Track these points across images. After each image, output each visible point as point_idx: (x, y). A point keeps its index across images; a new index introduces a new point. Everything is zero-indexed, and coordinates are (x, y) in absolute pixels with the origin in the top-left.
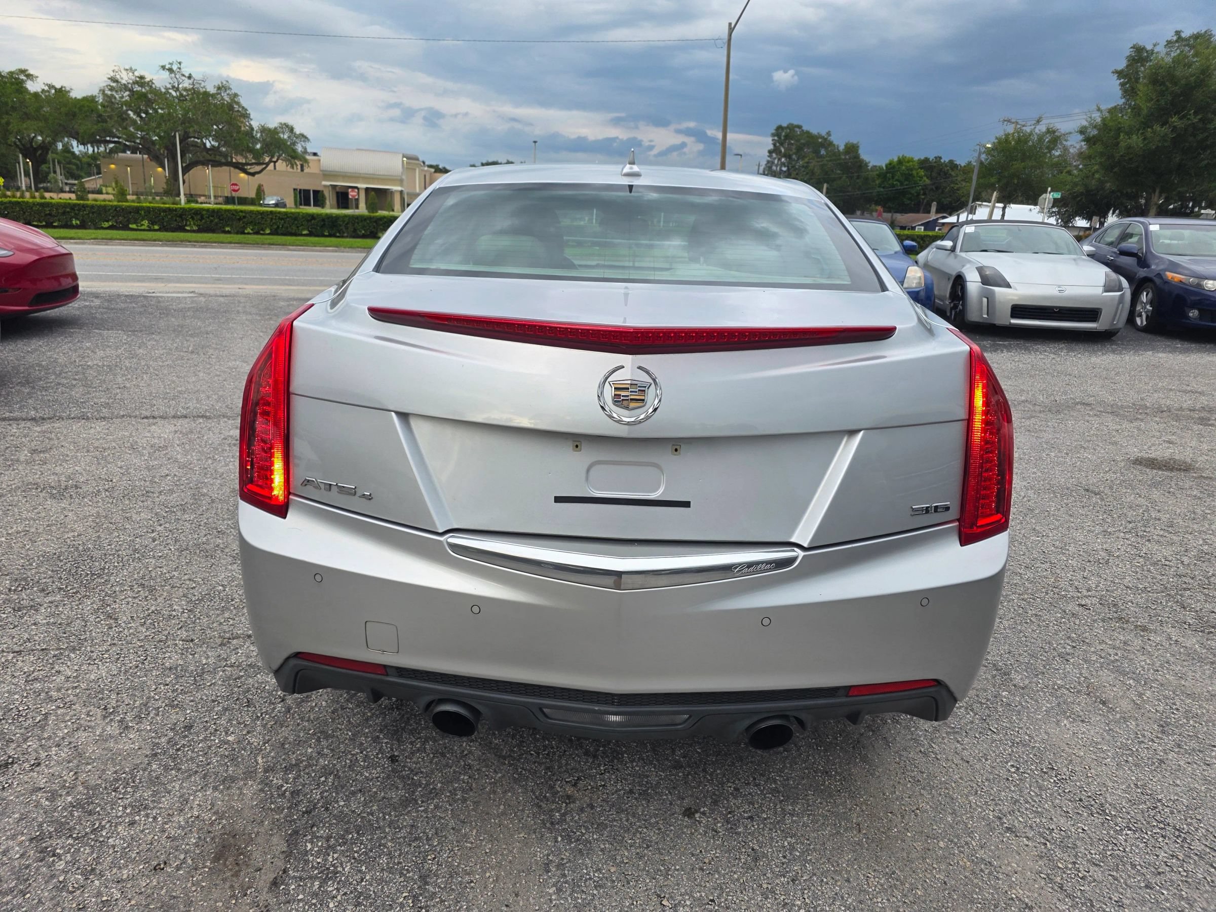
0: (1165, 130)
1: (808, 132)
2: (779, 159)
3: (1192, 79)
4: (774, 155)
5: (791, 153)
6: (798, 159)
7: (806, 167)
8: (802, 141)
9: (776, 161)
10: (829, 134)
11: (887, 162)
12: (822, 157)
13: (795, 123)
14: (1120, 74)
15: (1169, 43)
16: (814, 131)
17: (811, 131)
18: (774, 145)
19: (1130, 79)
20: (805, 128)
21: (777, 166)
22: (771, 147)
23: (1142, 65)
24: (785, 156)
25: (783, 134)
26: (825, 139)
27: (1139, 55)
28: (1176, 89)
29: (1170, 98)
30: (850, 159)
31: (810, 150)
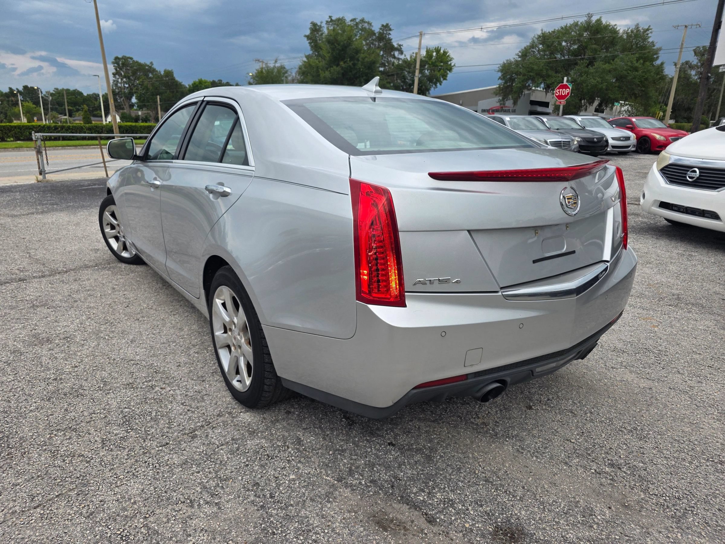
0: (338, 69)
1: (137, 62)
2: (122, 79)
3: (345, 42)
4: (117, 76)
5: (129, 75)
6: (135, 80)
7: (142, 85)
8: (135, 68)
9: (120, 80)
10: (151, 63)
11: (192, 82)
12: (150, 78)
13: (128, 56)
14: (308, 37)
15: (327, 22)
16: (142, 61)
17: (139, 61)
18: (116, 70)
19: (313, 40)
20: (135, 59)
21: (121, 83)
22: (114, 71)
23: (317, 33)
24: (125, 77)
25: (121, 63)
26: (150, 67)
27: (315, 28)
28: (339, 47)
29: (337, 52)
30: (169, 80)
31: (141, 74)
